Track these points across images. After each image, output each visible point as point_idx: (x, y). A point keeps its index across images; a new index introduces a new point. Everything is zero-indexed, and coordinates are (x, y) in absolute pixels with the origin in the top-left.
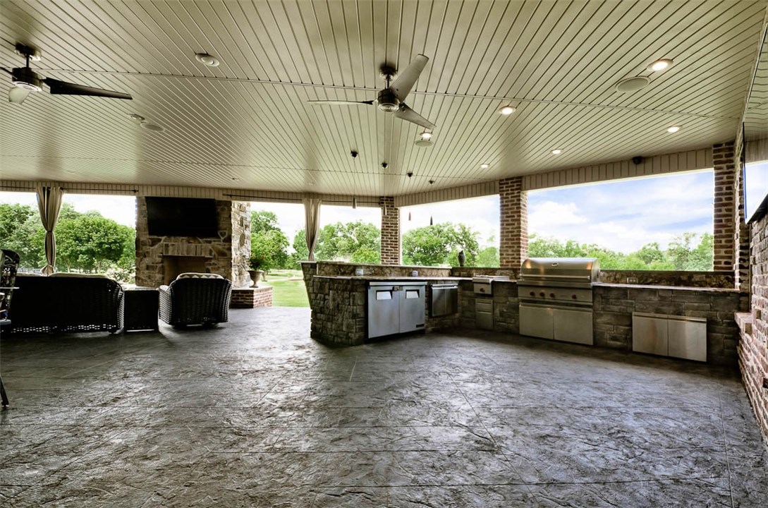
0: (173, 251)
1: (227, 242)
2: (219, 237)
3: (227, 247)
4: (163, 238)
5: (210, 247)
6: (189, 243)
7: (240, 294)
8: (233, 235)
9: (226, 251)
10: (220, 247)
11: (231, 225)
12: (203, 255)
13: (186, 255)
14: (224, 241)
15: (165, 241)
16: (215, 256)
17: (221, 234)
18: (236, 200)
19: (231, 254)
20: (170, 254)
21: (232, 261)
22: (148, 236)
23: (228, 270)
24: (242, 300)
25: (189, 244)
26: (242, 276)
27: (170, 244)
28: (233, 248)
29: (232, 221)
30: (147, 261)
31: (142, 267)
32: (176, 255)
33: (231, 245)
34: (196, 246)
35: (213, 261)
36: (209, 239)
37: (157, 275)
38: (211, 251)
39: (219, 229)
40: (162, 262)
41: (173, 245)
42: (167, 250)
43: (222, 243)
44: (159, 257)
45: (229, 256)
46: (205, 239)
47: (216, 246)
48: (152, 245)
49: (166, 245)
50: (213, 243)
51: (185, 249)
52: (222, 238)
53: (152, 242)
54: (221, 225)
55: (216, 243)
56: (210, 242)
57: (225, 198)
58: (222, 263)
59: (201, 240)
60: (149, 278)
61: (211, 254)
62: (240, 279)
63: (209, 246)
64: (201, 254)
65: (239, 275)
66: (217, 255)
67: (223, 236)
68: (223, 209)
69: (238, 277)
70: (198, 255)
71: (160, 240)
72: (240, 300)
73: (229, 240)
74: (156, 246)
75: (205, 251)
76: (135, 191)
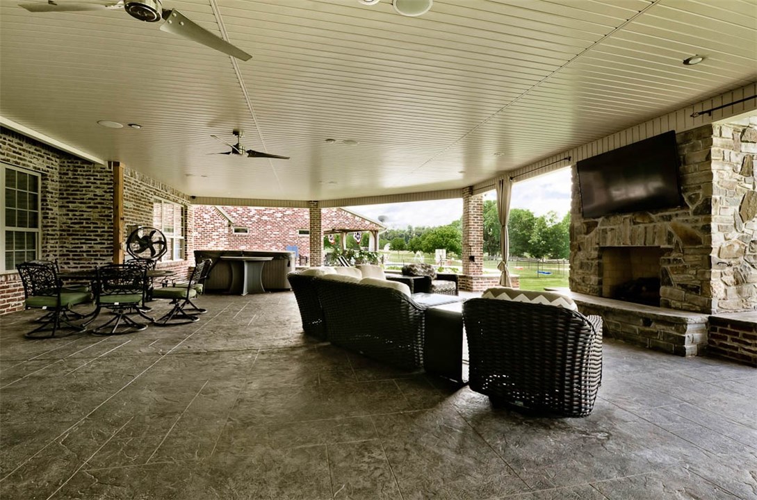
0: (612, 240)
1: (702, 213)
2: (684, 206)
3: (700, 224)
4: (600, 220)
5: (670, 229)
6: (635, 223)
7: (729, 328)
8: (715, 196)
9: (699, 234)
10: (688, 226)
11: (711, 175)
12: (656, 244)
13: (630, 245)
14: (695, 213)
15: (602, 225)
16: (677, 244)
17: (690, 198)
18: (723, 116)
19: (710, 240)
20: (608, 245)
21: (714, 255)
22: (582, 220)
23: (704, 273)
24: (736, 344)
25: (636, 226)
26: (745, 288)
27: (609, 227)
28: (714, 225)
29: (715, 167)
30: (581, 255)
31: (576, 265)
32: (616, 245)
33: (710, 220)
34: (646, 228)
35: (674, 255)
36: (667, 213)
37: (592, 277)
38: (670, 235)
39: (685, 191)
40: (599, 257)
41: (612, 229)
42: (605, 238)
43: (691, 217)
44: (596, 249)
45: (704, 244)
46: (660, 214)
47: (680, 225)
48: (587, 233)
49: (603, 230)
50: (675, 219)
51: (628, 233)
52: (692, 208)
53: (588, 228)
54: (690, 181)
55: (681, 218)
56: (669, 218)
57: (699, 122)
58: (691, 258)
59: (653, 216)
60: (584, 282)
61: (669, 242)
62: (739, 292)
63: (668, 226)
64: (654, 241)
65: (737, 283)
66: (681, 243)
67: (692, 200)
68: (693, 148)
69: (732, 289)
70: (647, 245)
71: (596, 224)
72: (729, 343)
73: (706, 208)
74: (592, 234)
75: (660, 237)
76: (569, 159)
